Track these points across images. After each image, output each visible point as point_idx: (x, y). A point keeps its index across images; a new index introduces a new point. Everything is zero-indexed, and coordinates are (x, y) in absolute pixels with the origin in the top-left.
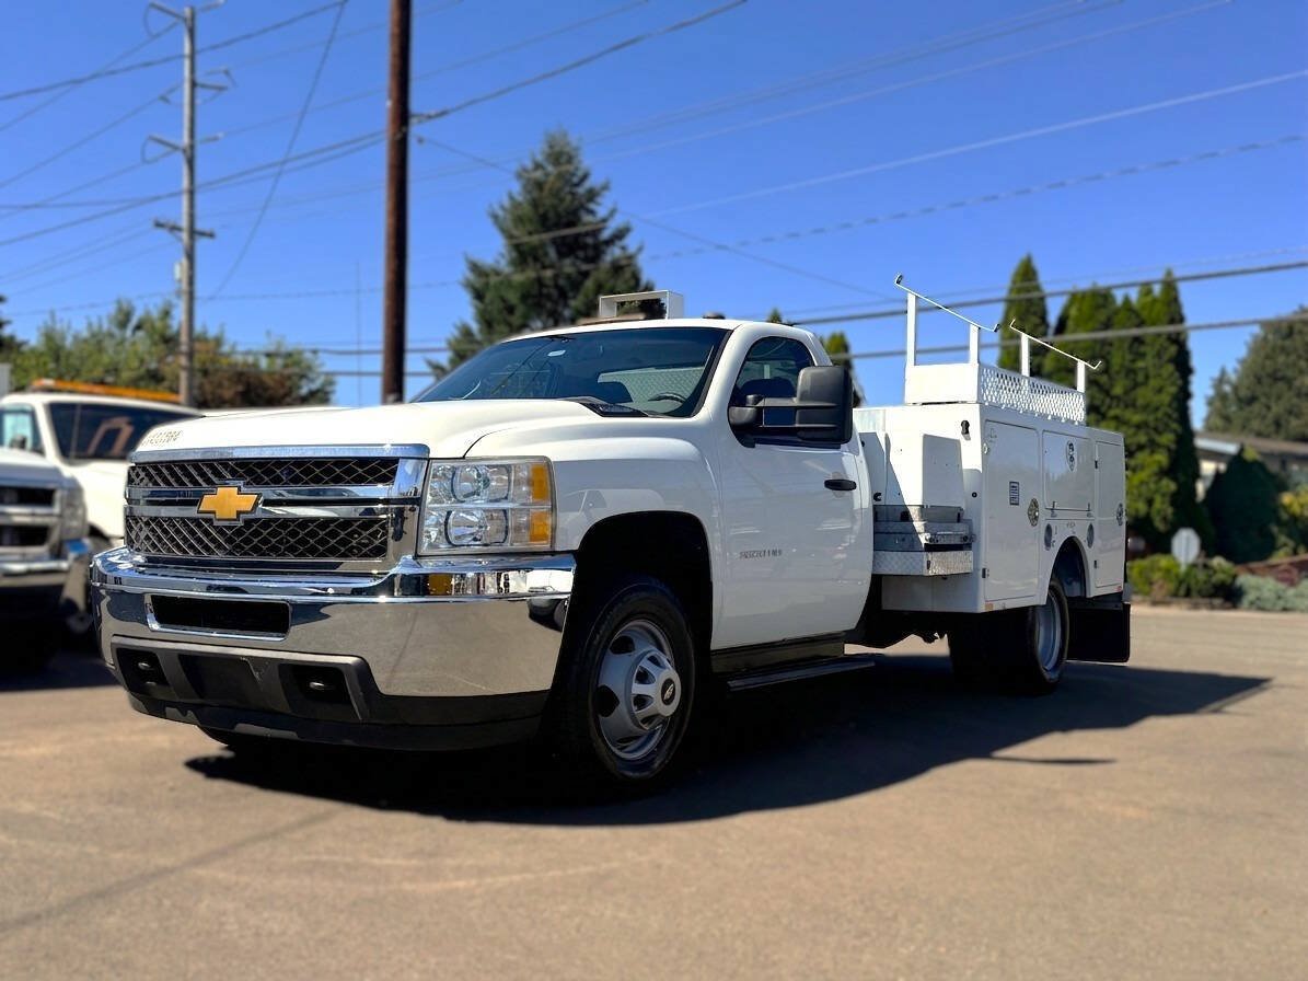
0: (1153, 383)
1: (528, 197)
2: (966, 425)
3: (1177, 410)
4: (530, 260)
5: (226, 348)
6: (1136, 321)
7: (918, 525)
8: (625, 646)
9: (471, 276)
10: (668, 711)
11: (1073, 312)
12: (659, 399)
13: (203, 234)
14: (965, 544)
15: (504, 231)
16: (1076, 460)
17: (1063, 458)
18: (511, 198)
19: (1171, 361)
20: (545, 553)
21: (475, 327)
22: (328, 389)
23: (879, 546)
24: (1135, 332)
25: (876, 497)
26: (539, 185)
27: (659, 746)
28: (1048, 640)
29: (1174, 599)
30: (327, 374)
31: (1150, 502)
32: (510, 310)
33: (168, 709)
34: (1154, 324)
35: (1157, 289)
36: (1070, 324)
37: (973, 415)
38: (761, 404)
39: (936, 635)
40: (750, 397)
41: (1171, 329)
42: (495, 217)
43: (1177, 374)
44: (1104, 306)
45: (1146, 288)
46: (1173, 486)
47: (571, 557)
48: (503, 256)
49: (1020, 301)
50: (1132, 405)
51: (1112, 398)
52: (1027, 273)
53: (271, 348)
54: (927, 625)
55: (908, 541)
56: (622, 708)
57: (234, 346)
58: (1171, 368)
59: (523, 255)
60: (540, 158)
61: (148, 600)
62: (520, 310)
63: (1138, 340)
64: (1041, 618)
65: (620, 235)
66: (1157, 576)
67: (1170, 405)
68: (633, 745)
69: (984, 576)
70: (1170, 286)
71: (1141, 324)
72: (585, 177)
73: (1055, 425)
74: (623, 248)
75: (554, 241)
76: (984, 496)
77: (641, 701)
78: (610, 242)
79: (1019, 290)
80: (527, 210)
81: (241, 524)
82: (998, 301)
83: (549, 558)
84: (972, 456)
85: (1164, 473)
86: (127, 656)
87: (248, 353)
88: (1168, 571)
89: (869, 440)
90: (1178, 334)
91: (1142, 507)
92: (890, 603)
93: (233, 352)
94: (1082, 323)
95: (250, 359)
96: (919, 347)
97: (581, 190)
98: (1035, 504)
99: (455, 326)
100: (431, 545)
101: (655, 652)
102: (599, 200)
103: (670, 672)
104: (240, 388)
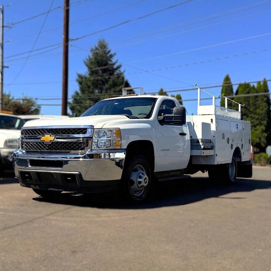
0: (261, 108)
1: (94, 57)
2: (212, 120)
3: (267, 114)
4: (95, 74)
5: (11, 98)
6: (255, 91)
7: (201, 144)
8: (136, 170)
9: (78, 78)
10: (145, 185)
11: (240, 89)
12: (141, 114)
13: (5, 67)
14: (212, 148)
15: (87, 65)
16: (238, 128)
17: (235, 127)
18: (89, 57)
19: (265, 102)
20: (119, 149)
21: (79, 92)
22: (39, 109)
23: (191, 149)
24: (255, 94)
25: (191, 137)
26: (97, 54)
27: (143, 193)
28: (232, 172)
29: (267, 164)
30: (39, 105)
31: (260, 139)
32: (89, 87)
33: (31, 185)
34: (261, 92)
35: (262, 83)
36: (239, 92)
37: (214, 118)
38: (165, 116)
39: (205, 171)
40: (162, 114)
41: (265, 94)
42: (85, 62)
43: (267, 105)
44: (248, 87)
45: (259, 83)
46: (266, 135)
47: (125, 150)
48: (87, 72)
49: (226, 86)
50: (255, 113)
51: (250, 112)
52: (227, 79)
53: (24, 98)
54: (203, 168)
55: (198, 147)
56: (135, 184)
57: (13, 97)
58: (265, 104)
59: (92, 73)
60: (97, 46)
61: (28, 160)
62: (92, 87)
63: (257, 97)
64: (230, 166)
65: (119, 67)
66: (262, 158)
67: (265, 114)
68: (138, 193)
69: (216, 156)
70: (265, 82)
71: (257, 92)
72: (109, 52)
73: (233, 120)
74: (120, 71)
75: (101, 69)
76: (216, 136)
77: (140, 182)
78: (116, 69)
79: (226, 83)
80: (94, 60)
81: (50, 143)
82: (220, 86)
83: (120, 150)
84: (213, 127)
85: (263, 131)
86: (22, 173)
87: (17, 99)
88: (265, 157)
89: (189, 124)
90: (267, 95)
91: (258, 140)
92: (194, 162)
93: (13, 98)
94: (242, 93)
95: (18, 101)
96: (201, 98)
97: (108, 55)
98: (228, 138)
99: (74, 92)
100: (94, 148)
101: (143, 172)
102: (113, 58)
103: (146, 176)
104: (16, 109)
